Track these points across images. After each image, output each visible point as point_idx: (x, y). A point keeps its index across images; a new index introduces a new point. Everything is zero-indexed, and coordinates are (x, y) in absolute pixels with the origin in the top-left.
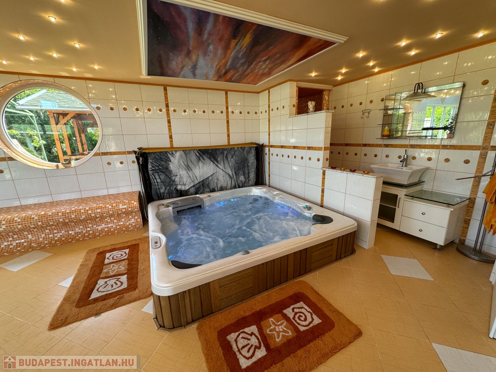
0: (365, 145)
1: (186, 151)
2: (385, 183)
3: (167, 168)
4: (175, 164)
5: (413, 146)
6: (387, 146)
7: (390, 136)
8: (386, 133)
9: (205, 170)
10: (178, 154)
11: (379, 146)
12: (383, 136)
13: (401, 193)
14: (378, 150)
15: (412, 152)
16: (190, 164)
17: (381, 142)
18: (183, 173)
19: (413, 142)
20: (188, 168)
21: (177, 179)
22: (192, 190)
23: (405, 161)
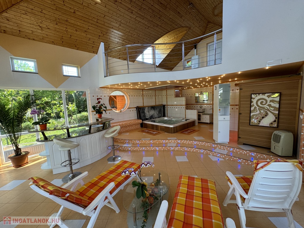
0: (192, 104)
1: (148, 107)
2: (198, 112)
3: (144, 112)
4: (146, 110)
5: (202, 104)
6: (197, 104)
7: (197, 102)
8: (196, 101)
9: (152, 112)
10: (147, 108)
11: (195, 104)
12: (196, 102)
13: (201, 114)
14: (195, 105)
15: (202, 105)
16: (149, 111)
17: (195, 103)
18: (147, 113)
19: (202, 103)
20: (149, 112)
21: (146, 115)
22: (149, 118)
23: (201, 107)
